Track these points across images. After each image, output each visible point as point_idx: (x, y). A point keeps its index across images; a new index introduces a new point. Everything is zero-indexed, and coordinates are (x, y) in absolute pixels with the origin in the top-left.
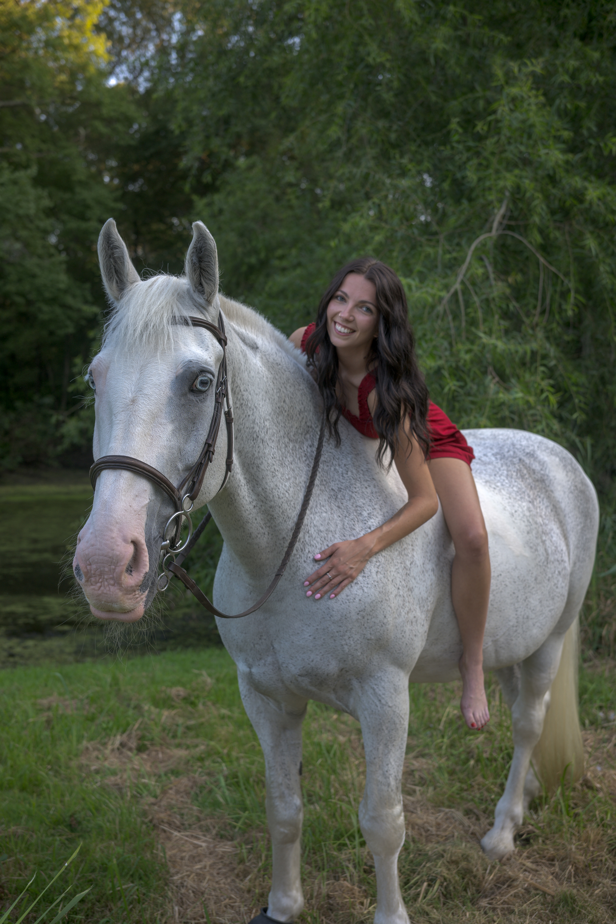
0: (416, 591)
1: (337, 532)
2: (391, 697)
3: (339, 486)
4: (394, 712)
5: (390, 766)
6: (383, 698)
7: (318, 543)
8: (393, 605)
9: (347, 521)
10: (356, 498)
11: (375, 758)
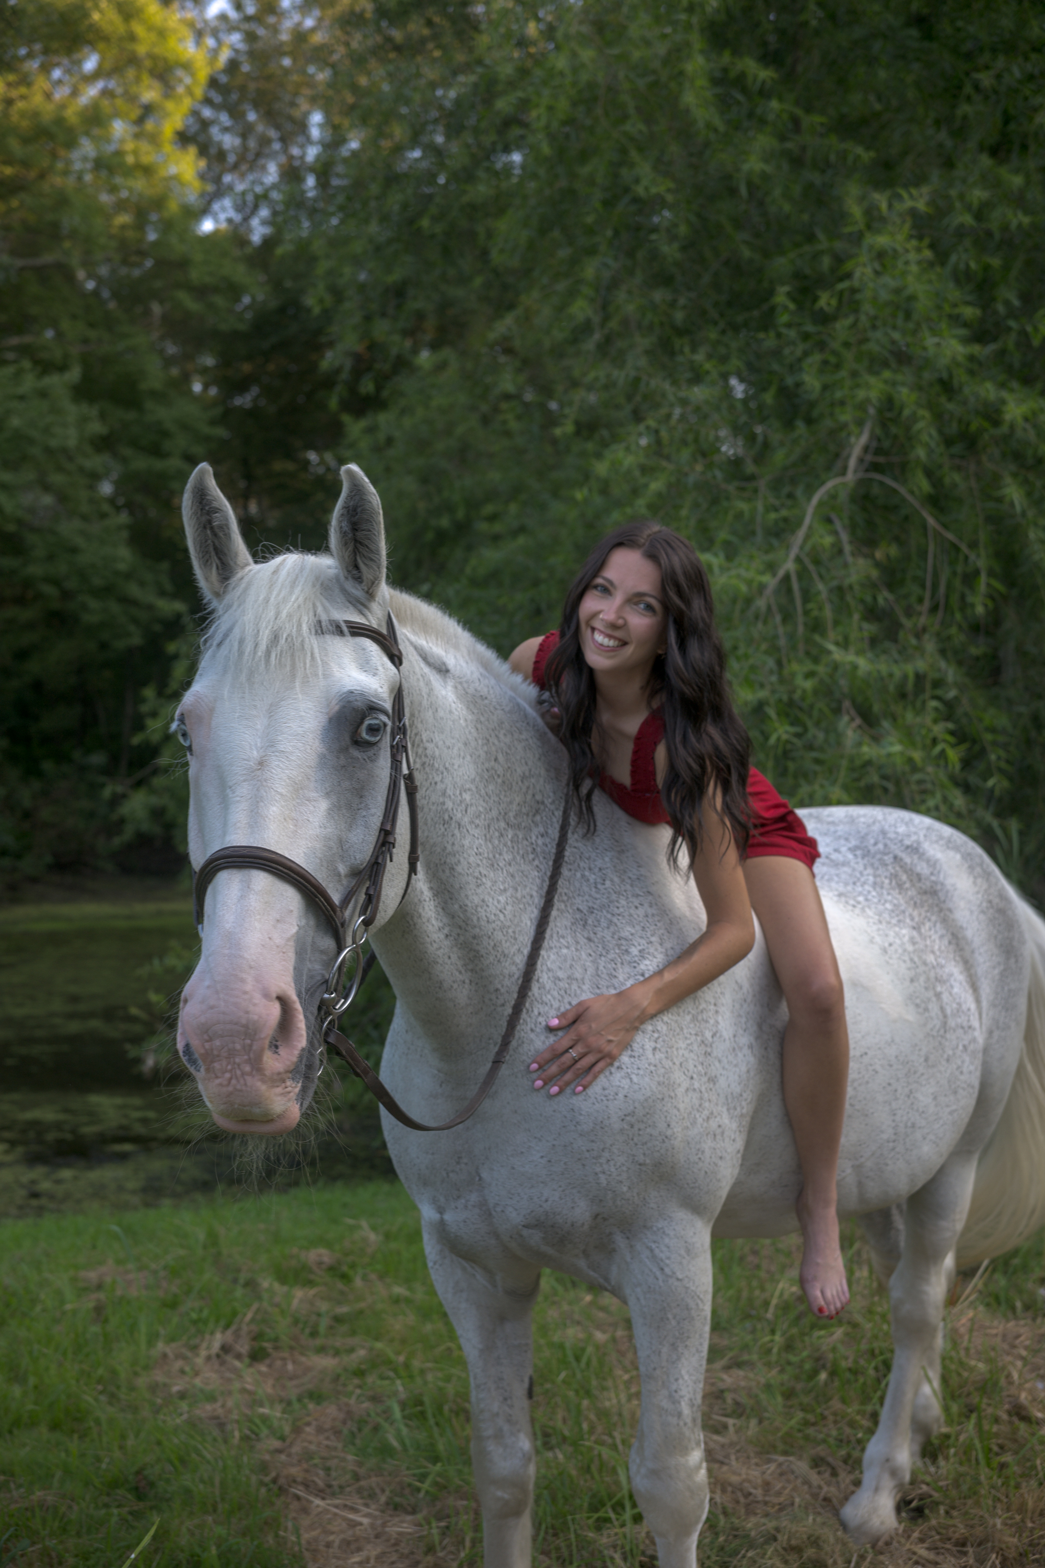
0: (722, 1082)
1: (587, 981)
2: (681, 1263)
3: (590, 904)
4: (687, 1288)
5: (681, 1381)
6: (667, 1265)
7: (554, 998)
8: (681, 1106)
9: (603, 964)
10: (618, 924)
11: (655, 1369)
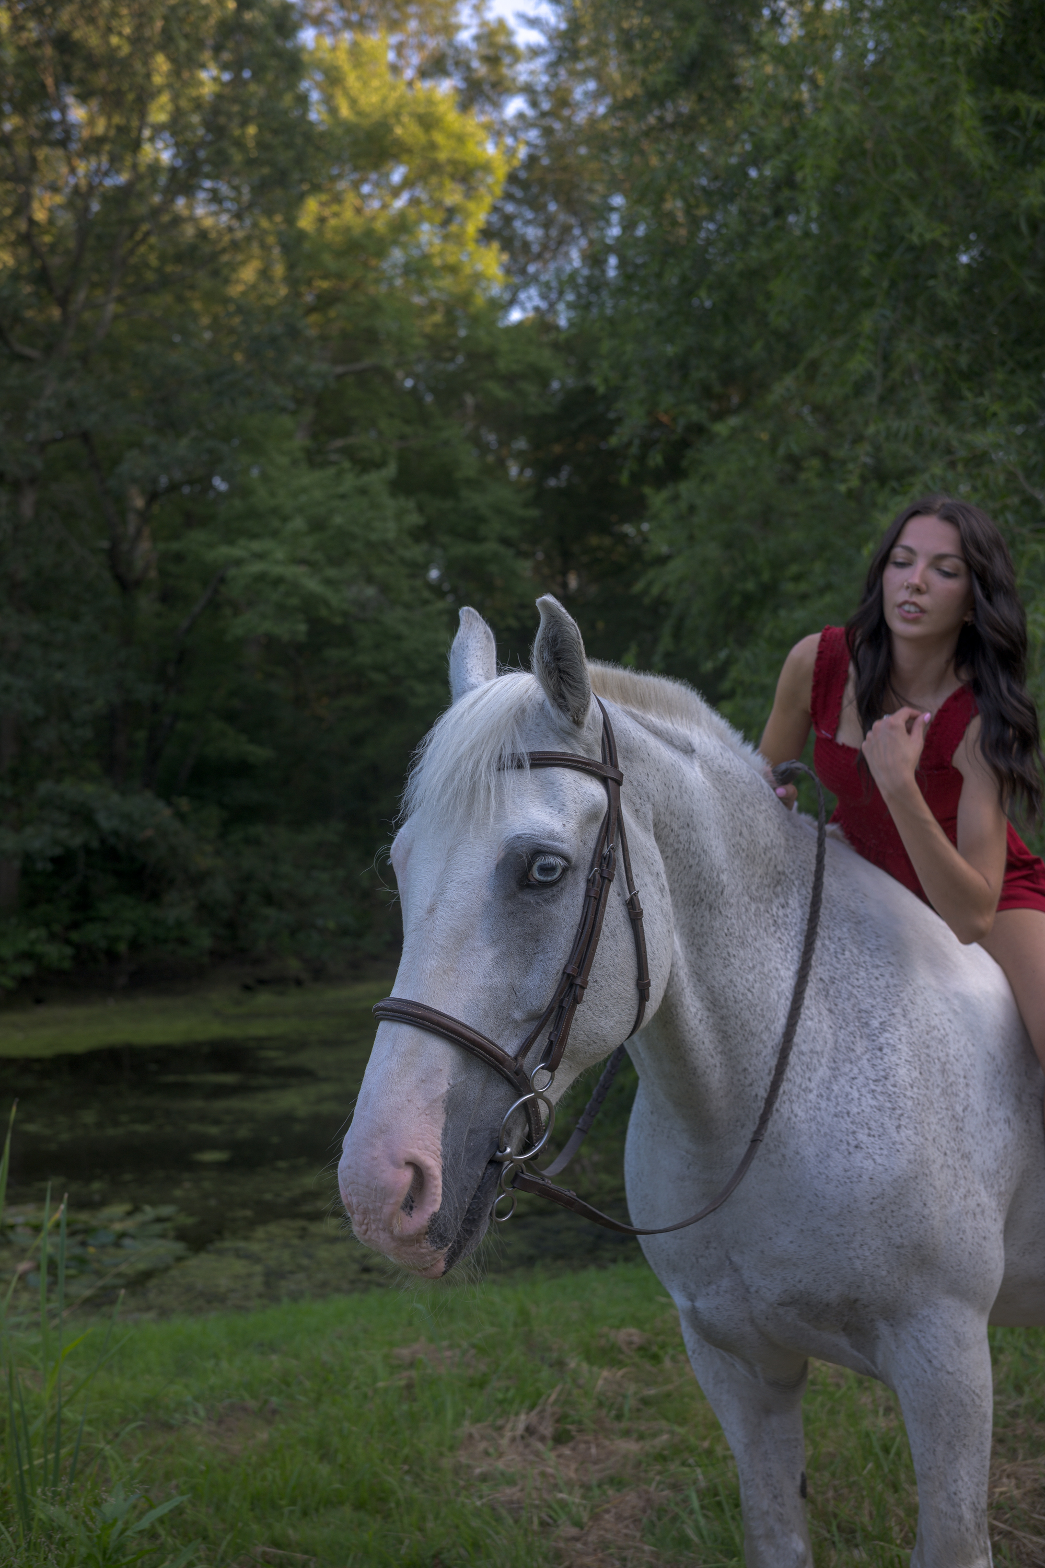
0: (977, 1159)
2: (951, 1355)
3: (832, 974)
4: (960, 1383)
5: (960, 1483)
6: (936, 1357)
7: (797, 1074)
8: (938, 1184)
9: (842, 1037)
10: (859, 996)
11: (930, 1469)
